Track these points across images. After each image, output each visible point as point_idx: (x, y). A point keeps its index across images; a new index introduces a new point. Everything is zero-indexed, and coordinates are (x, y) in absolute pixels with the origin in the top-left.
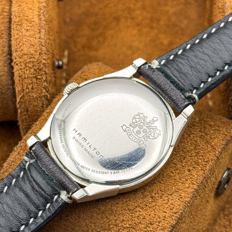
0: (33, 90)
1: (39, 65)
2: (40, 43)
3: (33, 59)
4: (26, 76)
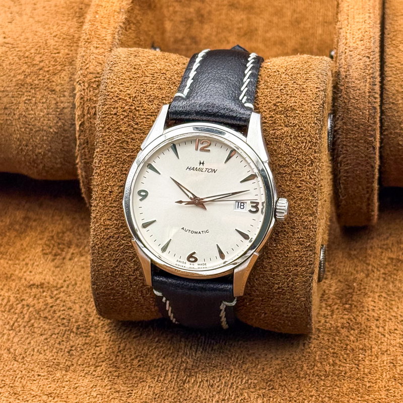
4: (89, 98)
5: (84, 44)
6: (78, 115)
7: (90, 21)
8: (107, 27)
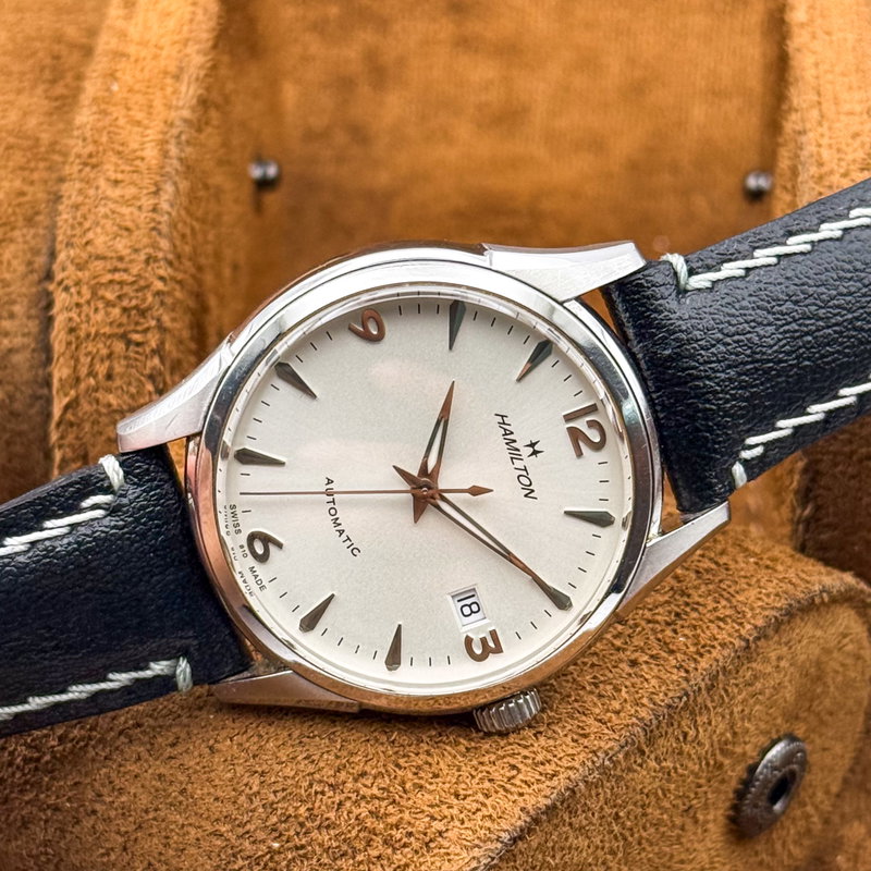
0: (110, 383)
1: (140, 294)
2: (152, 225)
3: (122, 273)
4: (93, 331)
5: (80, 171)
6: (61, 380)
7: (95, 100)
8: (146, 122)
